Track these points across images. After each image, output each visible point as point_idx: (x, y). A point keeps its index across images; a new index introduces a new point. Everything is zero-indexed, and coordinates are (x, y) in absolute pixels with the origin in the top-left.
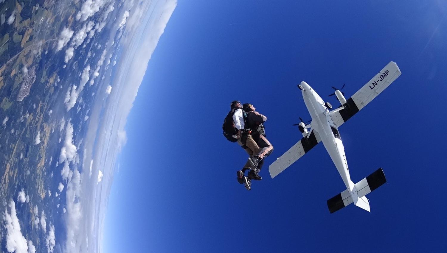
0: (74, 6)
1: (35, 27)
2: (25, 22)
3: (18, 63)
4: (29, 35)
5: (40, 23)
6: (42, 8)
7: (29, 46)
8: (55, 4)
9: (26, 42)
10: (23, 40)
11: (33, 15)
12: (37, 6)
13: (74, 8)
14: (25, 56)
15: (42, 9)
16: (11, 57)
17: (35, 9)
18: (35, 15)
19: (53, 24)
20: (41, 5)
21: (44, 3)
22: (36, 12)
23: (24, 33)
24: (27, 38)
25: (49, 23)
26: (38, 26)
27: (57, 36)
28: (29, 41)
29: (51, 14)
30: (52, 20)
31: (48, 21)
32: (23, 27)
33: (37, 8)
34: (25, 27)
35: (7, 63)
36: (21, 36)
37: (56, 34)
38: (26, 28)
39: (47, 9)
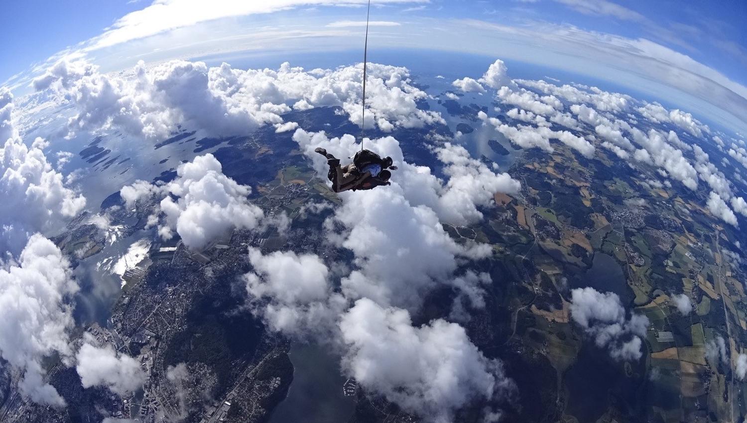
0: (673, 199)
1: (697, 270)
2: (686, 287)
3: (735, 311)
4: (705, 283)
5: (694, 259)
6: (671, 253)
7: (720, 284)
8: (668, 231)
9: (713, 290)
10: (710, 295)
11: (680, 271)
12: (667, 263)
13: (676, 199)
14: (730, 296)
15: (673, 255)
16: (725, 324)
17: (671, 267)
18: (680, 268)
19: (697, 236)
20: (667, 256)
21: (664, 250)
22: (676, 265)
23: (701, 290)
24: (707, 287)
25: (694, 243)
26: (696, 264)
27: (714, 231)
28: (713, 284)
29: (682, 238)
30: (691, 238)
31: (691, 245)
32: (693, 292)
33: (671, 264)
34: (693, 289)
35: (729, 333)
36: (704, 297)
37: (711, 233)
38: (696, 287)
39: (674, 245)
